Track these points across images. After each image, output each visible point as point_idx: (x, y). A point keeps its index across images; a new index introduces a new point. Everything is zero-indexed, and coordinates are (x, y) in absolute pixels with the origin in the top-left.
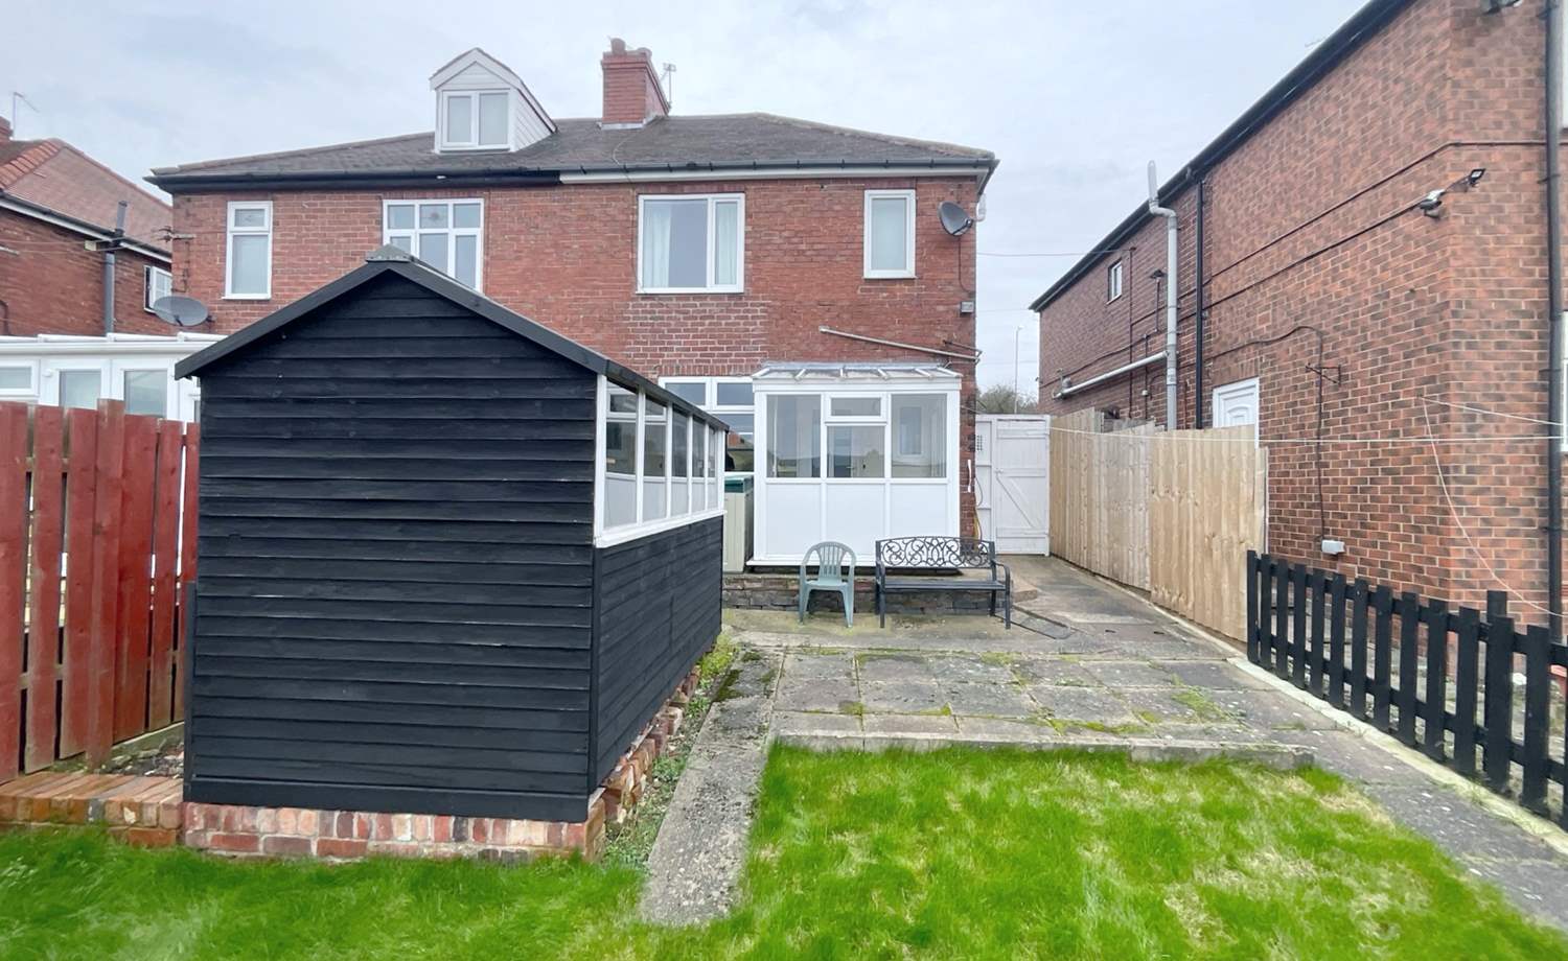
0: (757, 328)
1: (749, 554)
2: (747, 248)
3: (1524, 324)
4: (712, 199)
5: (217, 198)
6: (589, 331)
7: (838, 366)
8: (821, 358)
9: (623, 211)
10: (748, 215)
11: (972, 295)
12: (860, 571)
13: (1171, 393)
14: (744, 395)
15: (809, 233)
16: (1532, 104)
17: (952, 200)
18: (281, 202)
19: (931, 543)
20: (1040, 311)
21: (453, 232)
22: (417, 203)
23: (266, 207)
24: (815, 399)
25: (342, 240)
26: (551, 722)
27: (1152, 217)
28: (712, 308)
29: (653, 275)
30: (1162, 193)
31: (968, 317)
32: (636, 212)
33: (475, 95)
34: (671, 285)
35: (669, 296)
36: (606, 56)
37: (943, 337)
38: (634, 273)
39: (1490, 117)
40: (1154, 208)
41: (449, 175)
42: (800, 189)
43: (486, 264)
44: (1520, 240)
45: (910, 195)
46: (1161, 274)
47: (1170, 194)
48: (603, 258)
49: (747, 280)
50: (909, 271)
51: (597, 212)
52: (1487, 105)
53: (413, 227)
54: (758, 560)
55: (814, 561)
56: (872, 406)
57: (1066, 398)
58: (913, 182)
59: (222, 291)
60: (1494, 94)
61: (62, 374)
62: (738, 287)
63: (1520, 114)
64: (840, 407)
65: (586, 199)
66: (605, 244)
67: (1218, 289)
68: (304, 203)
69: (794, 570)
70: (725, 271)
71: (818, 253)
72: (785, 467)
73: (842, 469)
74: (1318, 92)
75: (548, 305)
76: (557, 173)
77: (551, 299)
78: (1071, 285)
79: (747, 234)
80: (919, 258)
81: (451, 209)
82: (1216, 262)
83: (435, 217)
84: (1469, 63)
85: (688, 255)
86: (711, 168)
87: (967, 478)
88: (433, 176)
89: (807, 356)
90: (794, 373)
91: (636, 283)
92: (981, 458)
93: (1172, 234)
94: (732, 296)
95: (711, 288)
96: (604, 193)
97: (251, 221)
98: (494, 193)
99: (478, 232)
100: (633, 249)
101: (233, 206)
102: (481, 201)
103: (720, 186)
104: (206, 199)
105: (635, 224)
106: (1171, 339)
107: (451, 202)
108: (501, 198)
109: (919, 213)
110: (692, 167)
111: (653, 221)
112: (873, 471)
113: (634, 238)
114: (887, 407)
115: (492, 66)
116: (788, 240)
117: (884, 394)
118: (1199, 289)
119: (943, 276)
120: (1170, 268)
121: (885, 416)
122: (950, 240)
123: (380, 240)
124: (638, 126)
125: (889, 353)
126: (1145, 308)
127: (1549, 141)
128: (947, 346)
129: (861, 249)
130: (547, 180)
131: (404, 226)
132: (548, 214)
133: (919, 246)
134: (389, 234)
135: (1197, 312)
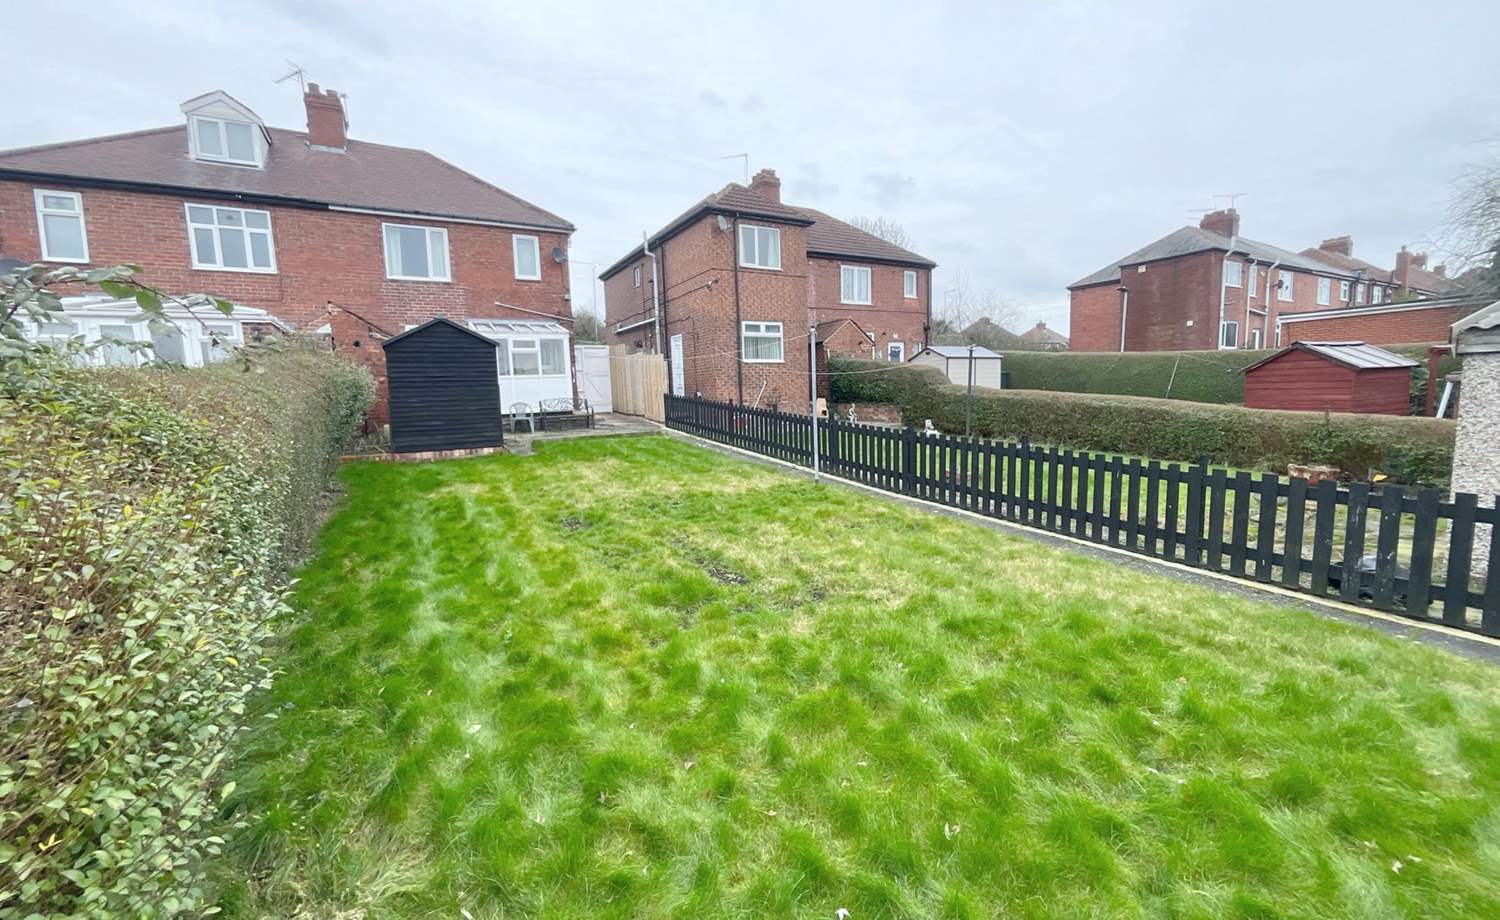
0: (461, 301)
2: (451, 258)
3: (733, 324)
4: (428, 230)
5: (23, 186)
6: (358, 298)
7: (507, 322)
8: (502, 318)
9: (373, 231)
10: (450, 241)
11: (568, 291)
12: (534, 414)
13: (658, 336)
15: (485, 253)
16: (732, 258)
17: (554, 245)
18: (88, 195)
19: (561, 401)
20: (605, 281)
21: (247, 231)
22: (213, 207)
23: (76, 197)
25: (152, 226)
26: (491, 425)
27: (644, 254)
28: (434, 289)
29: (394, 270)
30: (649, 243)
31: (568, 300)
32: (381, 232)
33: (221, 121)
34: (404, 274)
35: (406, 282)
36: (306, 95)
37: (557, 310)
38: (383, 267)
39: (721, 261)
40: (644, 251)
41: (244, 195)
42: (478, 229)
43: (277, 254)
44: (731, 299)
45: (535, 239)
46: (652, 281)
47: (652, 246)
48: (363, 257)
49: (453, 275)
50: (538, 277)
51: (355, 229)
52: (720, 257)
53: (213, 223)
55: (514, 412)
56: (531, 344)
57: (619, 334)
58: (536, 233)
59: (38, 255)
60: (722, 254)
62: (448, 279)
63: (730, 261)
64: (517, 344)
65: (340, 220)
66: (363, 249)
67: (671, 294)
68: (113, 198)
70: (439, 270)
71: (491, 263)
73: (519, 372)
74: (686, 234)
75: (327, 282)
76: (327, 205)
77: (330, 278)
78: (617, 273)
79: (451, 251)
80: (542, 271)
81: (243, 215)
82: (671, 282)
83: (230, 218)
84: (716, 244)
85: (414, 258)
86: (428, 214)
87: (573, 376)
88: (234, 194)
89: (490, 316)
91: (385, 272)
92: (578, 367)
93: (655, 265)
94: (444, 283)
95: (432, 278)
96: (358, 219)
97: (60, 206)
98: (277, 209)
99: (268, 232)
100: (381, 252)
101: (40, 193)
102: (268, 213)
103: (433, 223)
104: (10, 184)
105: (381, 239)
106: (657, 313)
107: (243, 211)
108: (282, 212)
109: (541, 248)
110: (417, 213)
111: (392, 238)
112: (535, 371)
113: (381, 247)
114: (538, 344)
115: (232, 103)
116: (474, 256)
117: (536, 339)
118: (664, 293)
119: (555, 280)
120: (655, 280)
121: (537, 348)
122: (555, 263)
123: (185, 230)
124: (341, 151)
125: (531, 316)
126: (648, 295)
127: (736, 269)
128: (559, 313)
129: (513, 263)
130: (321, 207)
131: (202, 224)
132: (320, 227)
133: (542, 266)
134: (191, 226)
135: (664, 303)
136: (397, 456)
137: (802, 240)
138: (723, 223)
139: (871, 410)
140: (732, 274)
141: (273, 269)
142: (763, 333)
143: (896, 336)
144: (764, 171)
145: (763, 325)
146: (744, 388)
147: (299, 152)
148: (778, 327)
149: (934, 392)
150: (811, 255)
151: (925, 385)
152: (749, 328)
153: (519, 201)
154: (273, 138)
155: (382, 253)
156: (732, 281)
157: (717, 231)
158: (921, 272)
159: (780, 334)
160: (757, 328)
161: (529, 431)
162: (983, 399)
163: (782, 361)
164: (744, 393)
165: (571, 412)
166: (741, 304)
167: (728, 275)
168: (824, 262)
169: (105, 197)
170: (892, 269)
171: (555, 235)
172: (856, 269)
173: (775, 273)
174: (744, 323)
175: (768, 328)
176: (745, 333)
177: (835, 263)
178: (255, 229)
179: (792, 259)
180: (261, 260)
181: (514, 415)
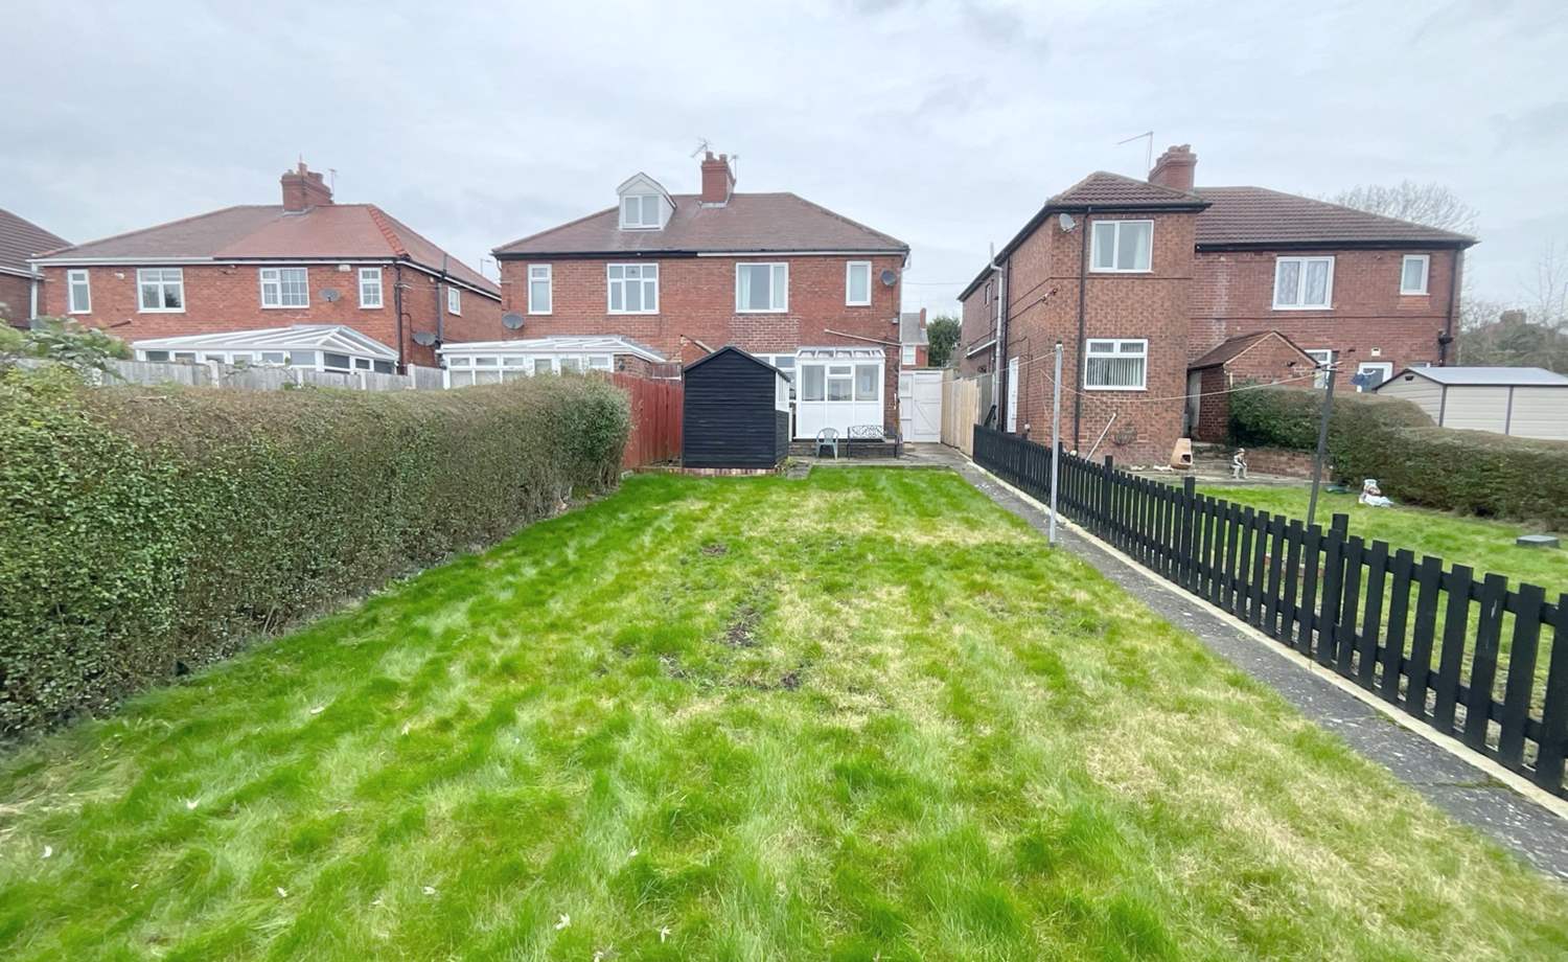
0: (795, 329)
1: (794, 435)
2: (790, 290)
3: (1073, 343)
4: (772, 265)
5: (523, 263)
6: (713, 331)
7: (833, 349)
8: (825, 345)
9: (729, 271)
10: (790, 274)
11: (897, 315)
12: (840, 440)
13: (998, 359)
14: (790, 362)
15: (819, 283)
16: (1080, 264)
17: (888, 268)
18: (556, 266)
19: (871, 428)
20: (963, 301)
21: (643, 280)
22: (624, 265)
23: (548, 266)
24: (822, 368)
25: (588, 283)
26: (765, 448)
27: (993, 271)
28: (773, 320)
29: (743, 305)
30: (997, 259)
31: (896, 325)
32: (734, 272)
33: (640, 197)
34: (751, 308)
35: (751, 314)
36: (704, 163)
37: (883, 334)
38: (734, 302)
39: (1064, 268)
40: (993, 267)
41: (642, 253)
42: (816, 260)
43: (660, 297)
44: (1073, 313)
45: (869, 264)
46: (996, 299)
47: (999, 261)
48: (719, 295)
49: (790, 306)
50: (868, 302)
51: (716, 271)
52: (1063, 263)
53: (623, 277)
54: (797, 437)
55: (822, 436)
56: (847, 370)
57: (970, 357)
58: (870, 257)
59: (527, 311)
60: (1066, 259)
61: (536, 361)
62: (785, 310)
63: (1075, 267)
64: (834, 371)
65: (706, 264)
66: (720, 288)
67: (1014, 311)
69: (814, 440)
70: (779, 302)
71: (824, 293)
72: (808, 397)
73: (834, 398)
74: (1026, 246)
75: (692, 318)
76: (697, 252)
77: (694, 315)
78: (972, 293)
79: (790, 283)
80: (873, 296)
81: (641, 268)
82: (1013, 299)
83: (633, 272)
84: (1058, 248)
85: (760, 293)
86: (772, 251)
88: (635, 253)
89: (818, 344)
90: (813, 353)
91: (735, 307)
92: (902, 394)
93: (1001, 281)
94: (782, 314)
95: (772, 310)
96: (718, 262)
97: (541, 274)
98: (663, 261)
99: (656, 281)
100: (733, 289)
101: (531, 267)
102: (657, 265)
103: (776, 259)
104: (518, 263)
105: (734, 277)
106: (999, 333)
107: (641, 265)
108: (666, 263)
109: (874, 273)
110: (763, 251)
111: (743, 276)
112: (847, 398)
113: (734, 285)
114: (853, 370)
115: (649, 182)
116: (810, 286)
117: (852, 364)
118: (1007, 309)
119: (884, 304)
120: (1000, 296)
121: (852, 375)
122: (887, 288)
123: (606, 284)
124: (722, 205)
125: (858, 342)
126: (994, 315)
127: (1083, 277)
128: (886, 339)
129: (845, 291)
130: (691, 255)
131: (617, 277)
132: (691, 272)
133: (873, 290)
134: (610, 281)
135: (1006, 324)
136: (686, 470)
137: (1190, 231)
138: (1066, 222)
139: (1284, 459)
140: (1078, 282)
141: (656, 311)
142: (1117, 353)
143: (1376, 354)
144: (1172, 149)
145: (1117, 343)
146: (1082, 421)
147: (692, 211)
148: (1142, 345)
149: (1389, 438)
150: (1203, 249)
151: (1376, 426)
152: (1095, 347)
153: (860, 227)
154: (678, 203)
155: (734, 291)
156: (1077, 290)
157: (1060, 234)
158: (1440, 255)
159: (1144, 355)
160: (1109, 347)
161: (833, 456)
162: (1481, 452)
163: (1144, 388)
164: (1082, 427)
165: (880, 440)
166: (1086, 317)
167: (1071, 285)
168: (1247, 256)
169: (568, 265)
170: (1378, 254)
171: (890, 258)
172: (1305, 261)
173: (1142, 277)
174: (1089, 342)
175: (1124, 347)
176: (1089, 354)
177: (1265, 256)
178: (648, 276)
179: (1170, 256)
180: (649, 305)
181: (821, 440)
